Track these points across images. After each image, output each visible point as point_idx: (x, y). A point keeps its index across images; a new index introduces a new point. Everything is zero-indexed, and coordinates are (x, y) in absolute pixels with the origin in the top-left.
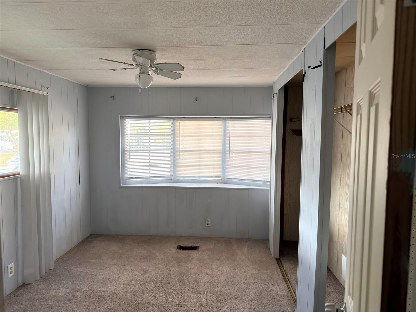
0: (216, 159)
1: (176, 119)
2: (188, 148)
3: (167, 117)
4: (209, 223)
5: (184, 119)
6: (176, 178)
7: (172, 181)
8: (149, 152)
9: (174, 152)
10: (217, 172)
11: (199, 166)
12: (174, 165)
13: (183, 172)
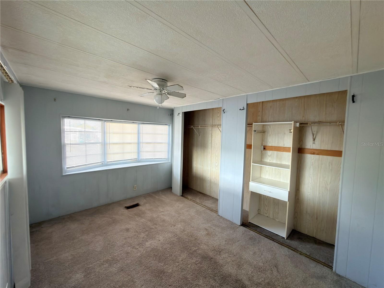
0: (134, 148)
1: (106, 121)
2: (115, 141)
3: (99, 120)
4: (136, 188)
5: (112, 121)
6: (106, 162)
7: (103, 165)
8: (85, 145)
9: (104, 144)
10: (134, 156)
11: (123, 153)
12: (104, 154)
13: (111, 158)
